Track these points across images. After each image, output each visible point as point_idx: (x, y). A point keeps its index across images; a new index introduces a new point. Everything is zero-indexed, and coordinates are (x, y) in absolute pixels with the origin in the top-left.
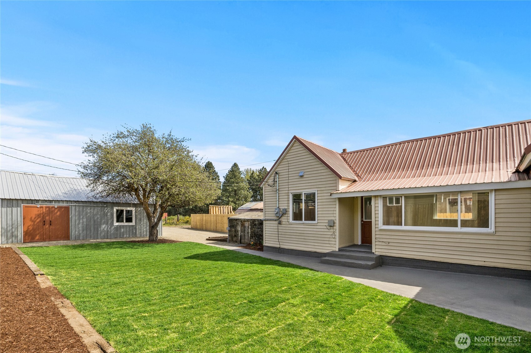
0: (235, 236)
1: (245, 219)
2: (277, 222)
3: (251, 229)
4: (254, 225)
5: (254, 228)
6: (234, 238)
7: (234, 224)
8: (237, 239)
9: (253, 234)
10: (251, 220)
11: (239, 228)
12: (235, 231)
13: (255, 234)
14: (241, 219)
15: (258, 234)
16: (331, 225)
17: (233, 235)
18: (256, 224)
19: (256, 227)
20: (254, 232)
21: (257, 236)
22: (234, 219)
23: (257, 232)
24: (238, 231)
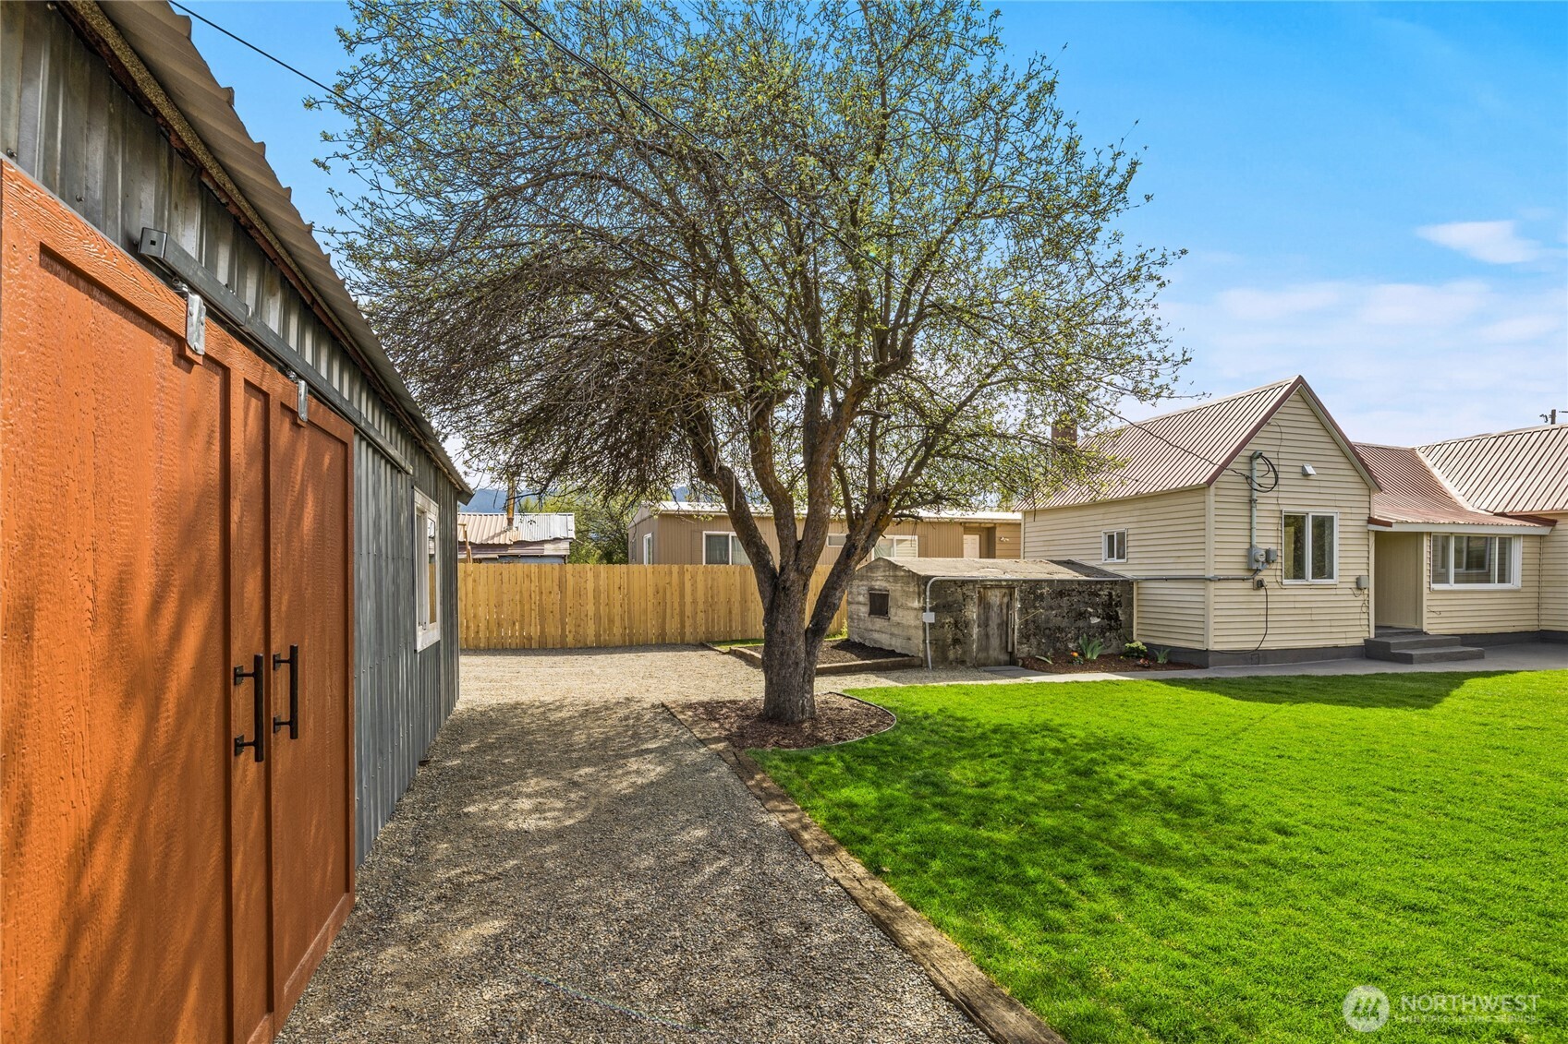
0: (956, 641)
1: (1000, 581)
2: (1248, 585)
3: (1024, 610)
4: (1035, 599)
5: (1035, 608)
6: (951, 652)
7: (950, 599)
8: (964, 652)
9: (1031, 626)
10: (1025, 581)
11: (972, 612)
12: (956, 626)
13: (1037, 627)
14: (982, 581)
15: (1051, 625)
16: (1359, 585)
17: (944, 640)
18: (1042, 594)
19: (1044, 604)
20: (1034, 622)
21: (1047, 631)
22: (955, 582)
23: (1048, 620)
24: (967, 625)
